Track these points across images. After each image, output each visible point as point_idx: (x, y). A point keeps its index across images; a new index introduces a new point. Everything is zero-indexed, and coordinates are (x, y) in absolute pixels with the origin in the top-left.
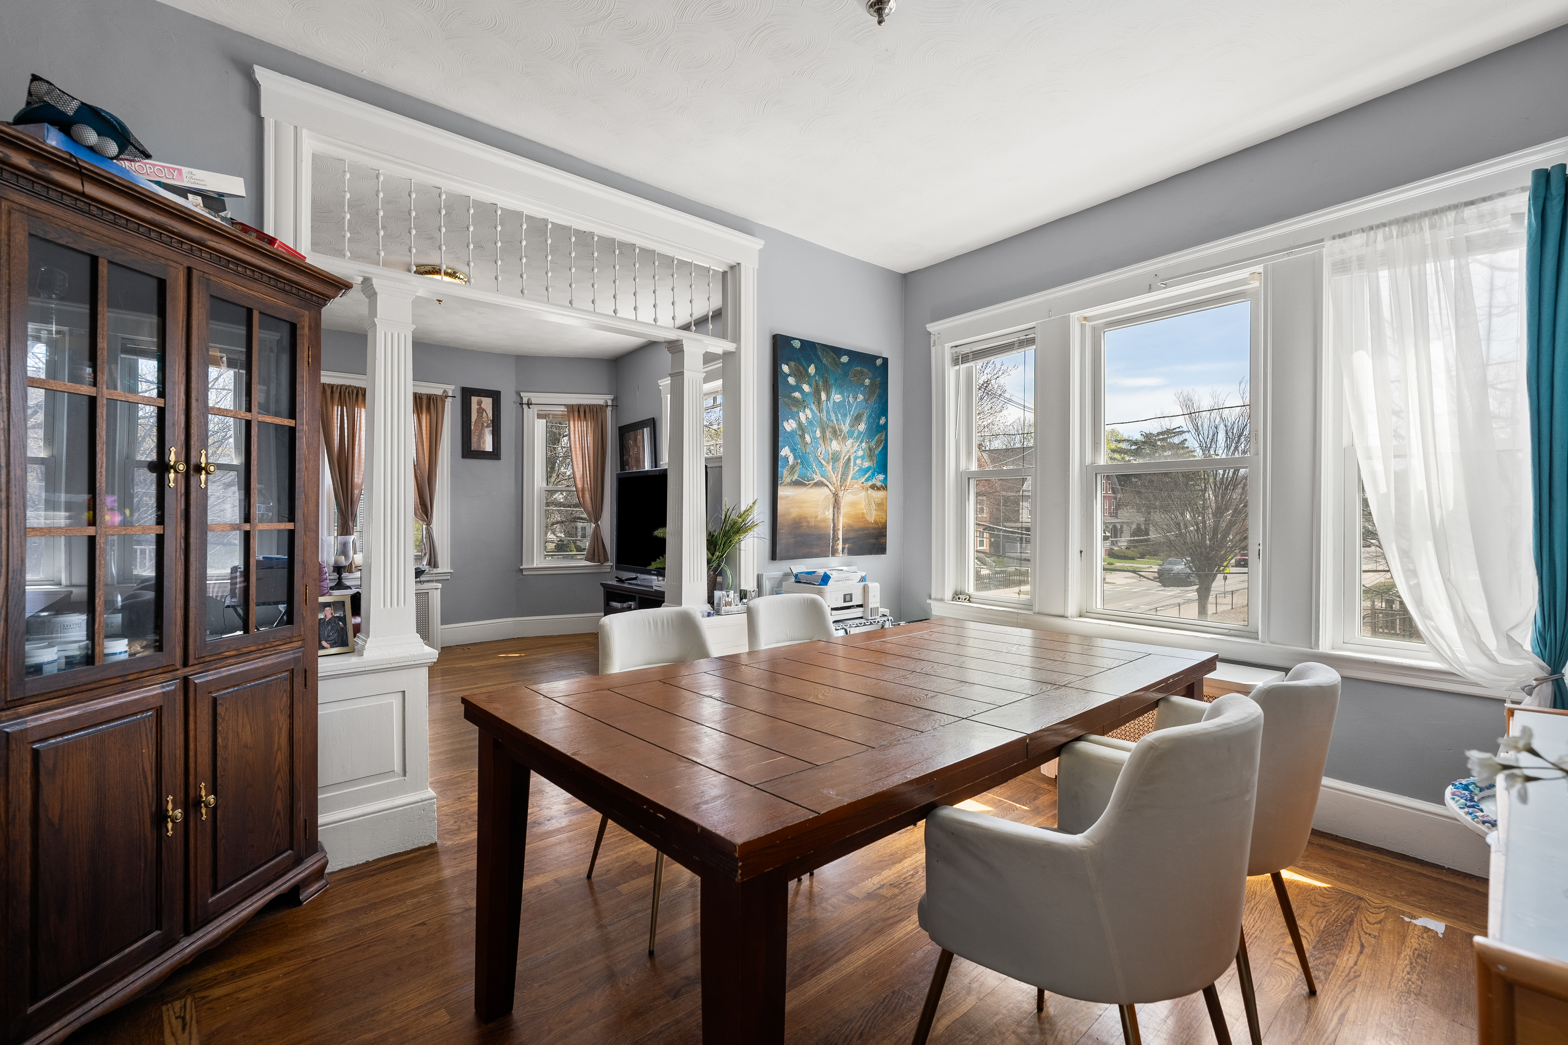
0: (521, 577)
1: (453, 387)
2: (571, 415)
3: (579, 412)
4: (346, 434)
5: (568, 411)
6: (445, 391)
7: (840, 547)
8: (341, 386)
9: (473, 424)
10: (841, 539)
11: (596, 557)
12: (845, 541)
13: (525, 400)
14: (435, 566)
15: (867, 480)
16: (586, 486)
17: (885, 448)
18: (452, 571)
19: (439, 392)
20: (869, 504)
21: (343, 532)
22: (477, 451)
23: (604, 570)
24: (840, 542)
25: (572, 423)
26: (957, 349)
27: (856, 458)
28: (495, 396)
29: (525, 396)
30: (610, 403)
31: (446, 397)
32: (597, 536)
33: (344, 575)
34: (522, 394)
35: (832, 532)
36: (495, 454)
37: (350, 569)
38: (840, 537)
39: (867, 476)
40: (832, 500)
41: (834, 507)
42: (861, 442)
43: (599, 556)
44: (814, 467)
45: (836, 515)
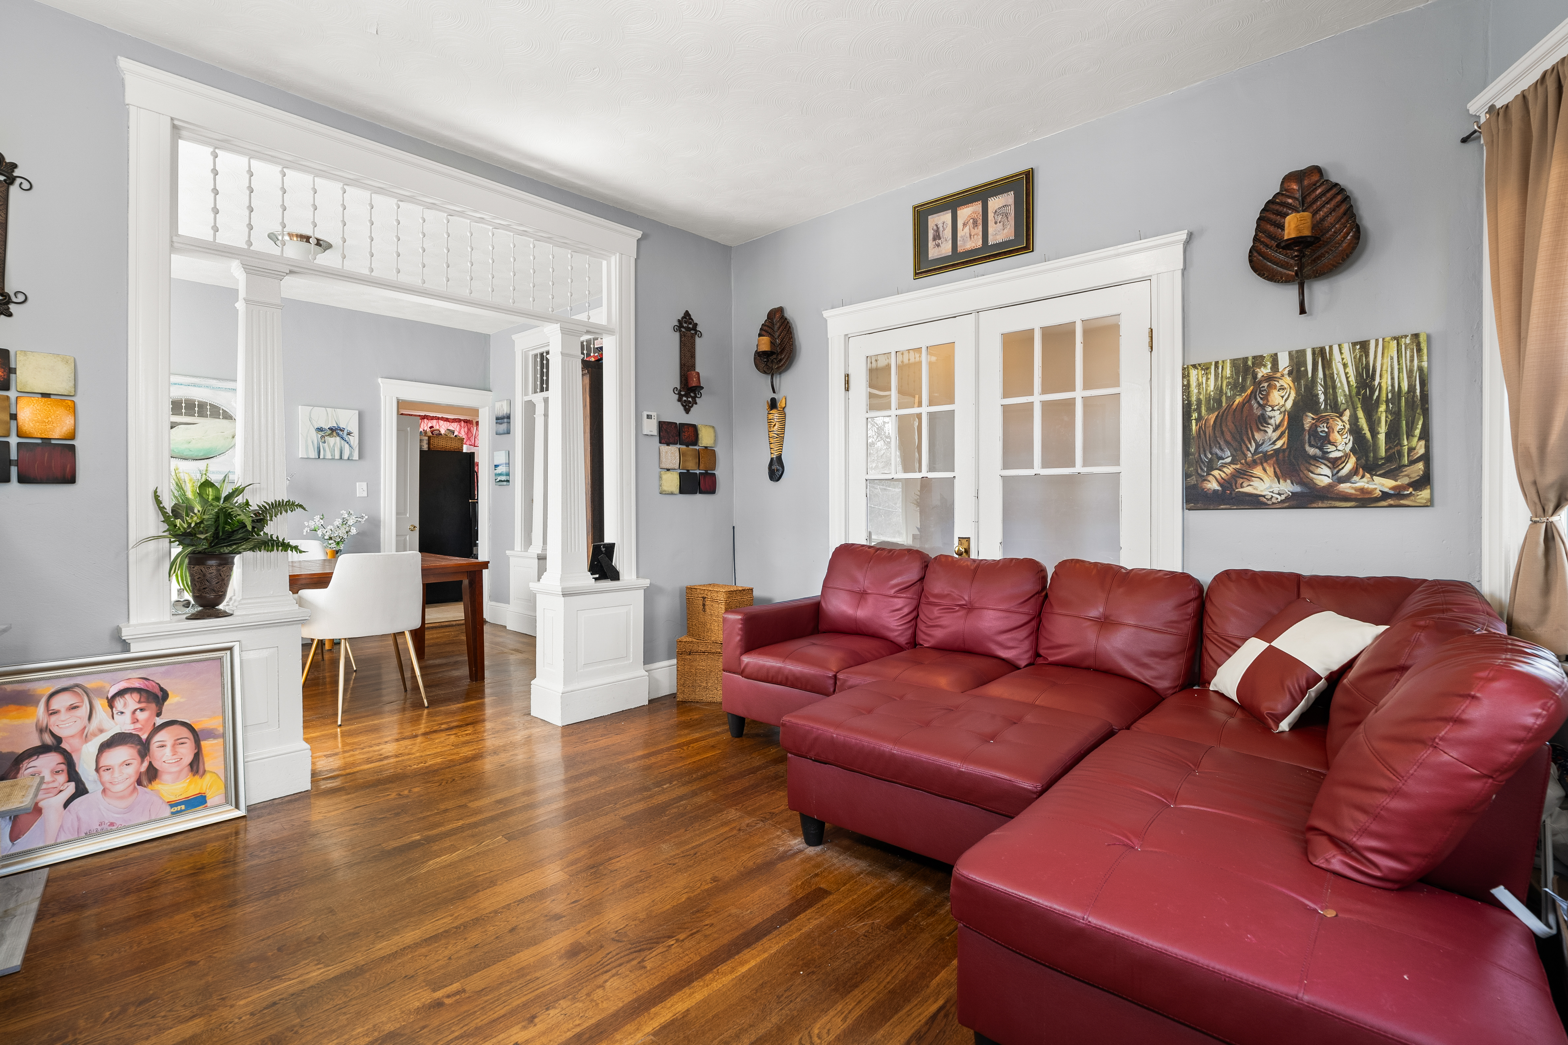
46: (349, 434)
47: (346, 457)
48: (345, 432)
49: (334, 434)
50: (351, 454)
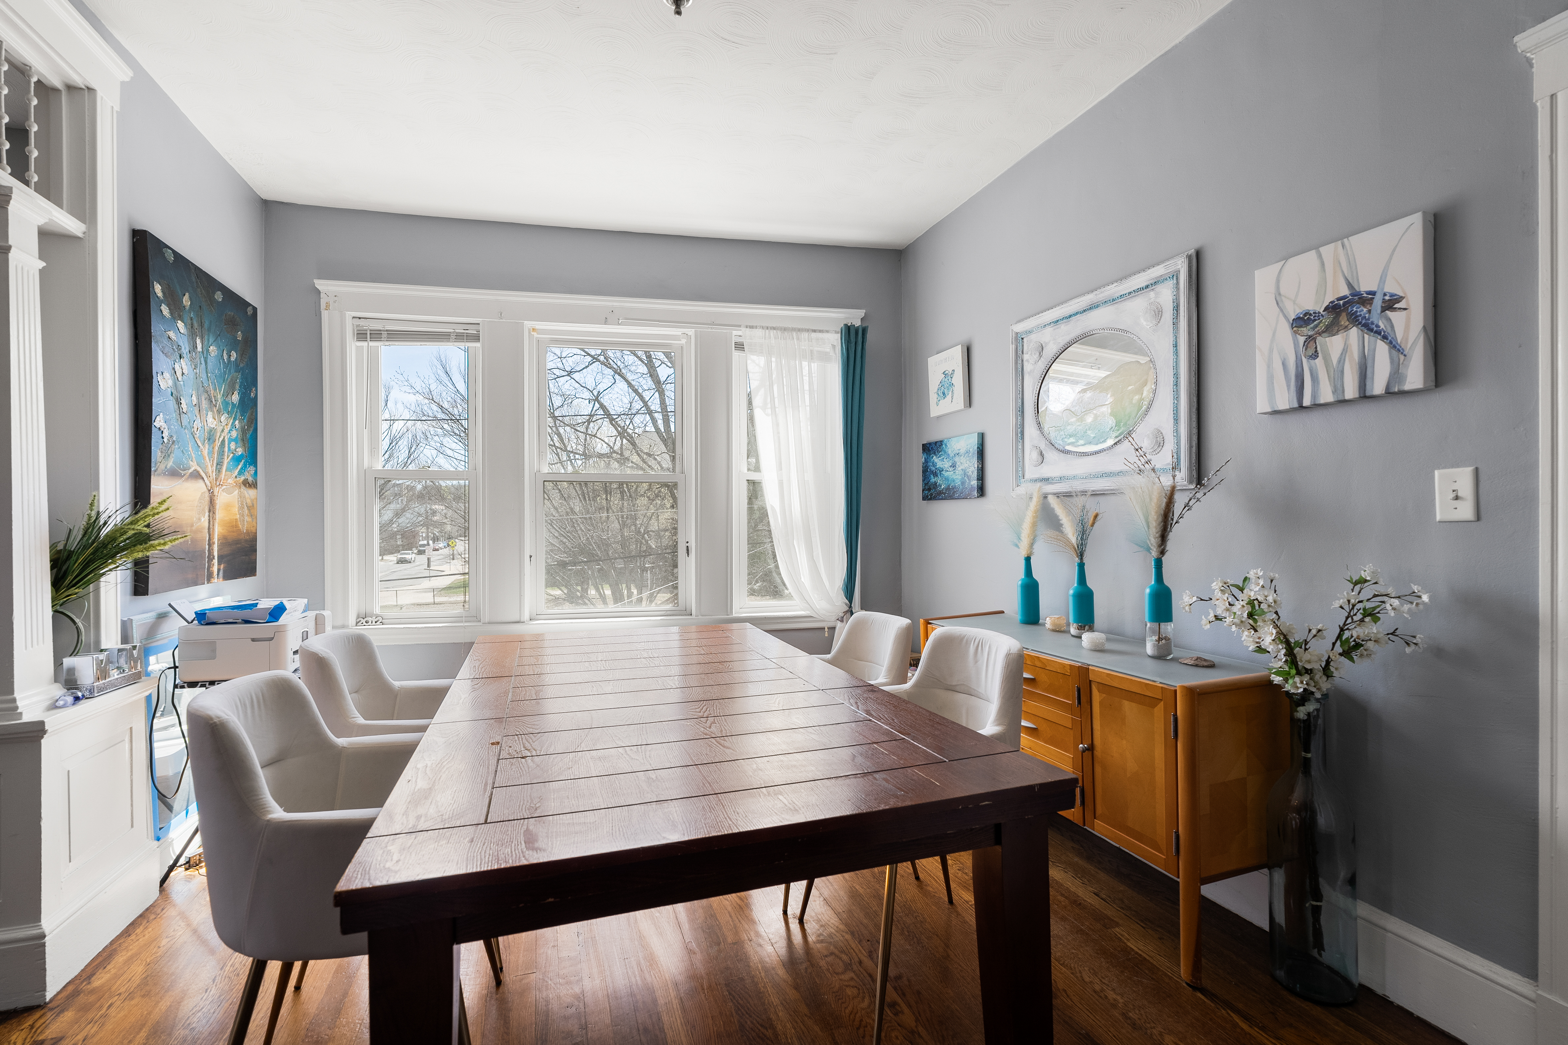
7: (215, 569)
10: (216, 557)
12: (221, 559)
15: (240, 473)
17: (256, 430)
20: (241, 508)
24: (215, 561)
26: (362, 322)
27: (230, 440)
35: (207, 547)
38: (216, 554)
39: (240, 467)
40: (207, 499)
41: (209, 511)
42: (235, 419)
44: (190, 449)
45: (211, 522)
46: (1391, 303)
47: (1378, 387)
48: (1378, 302)
49: (1344, 321)
50: (1396, 374)
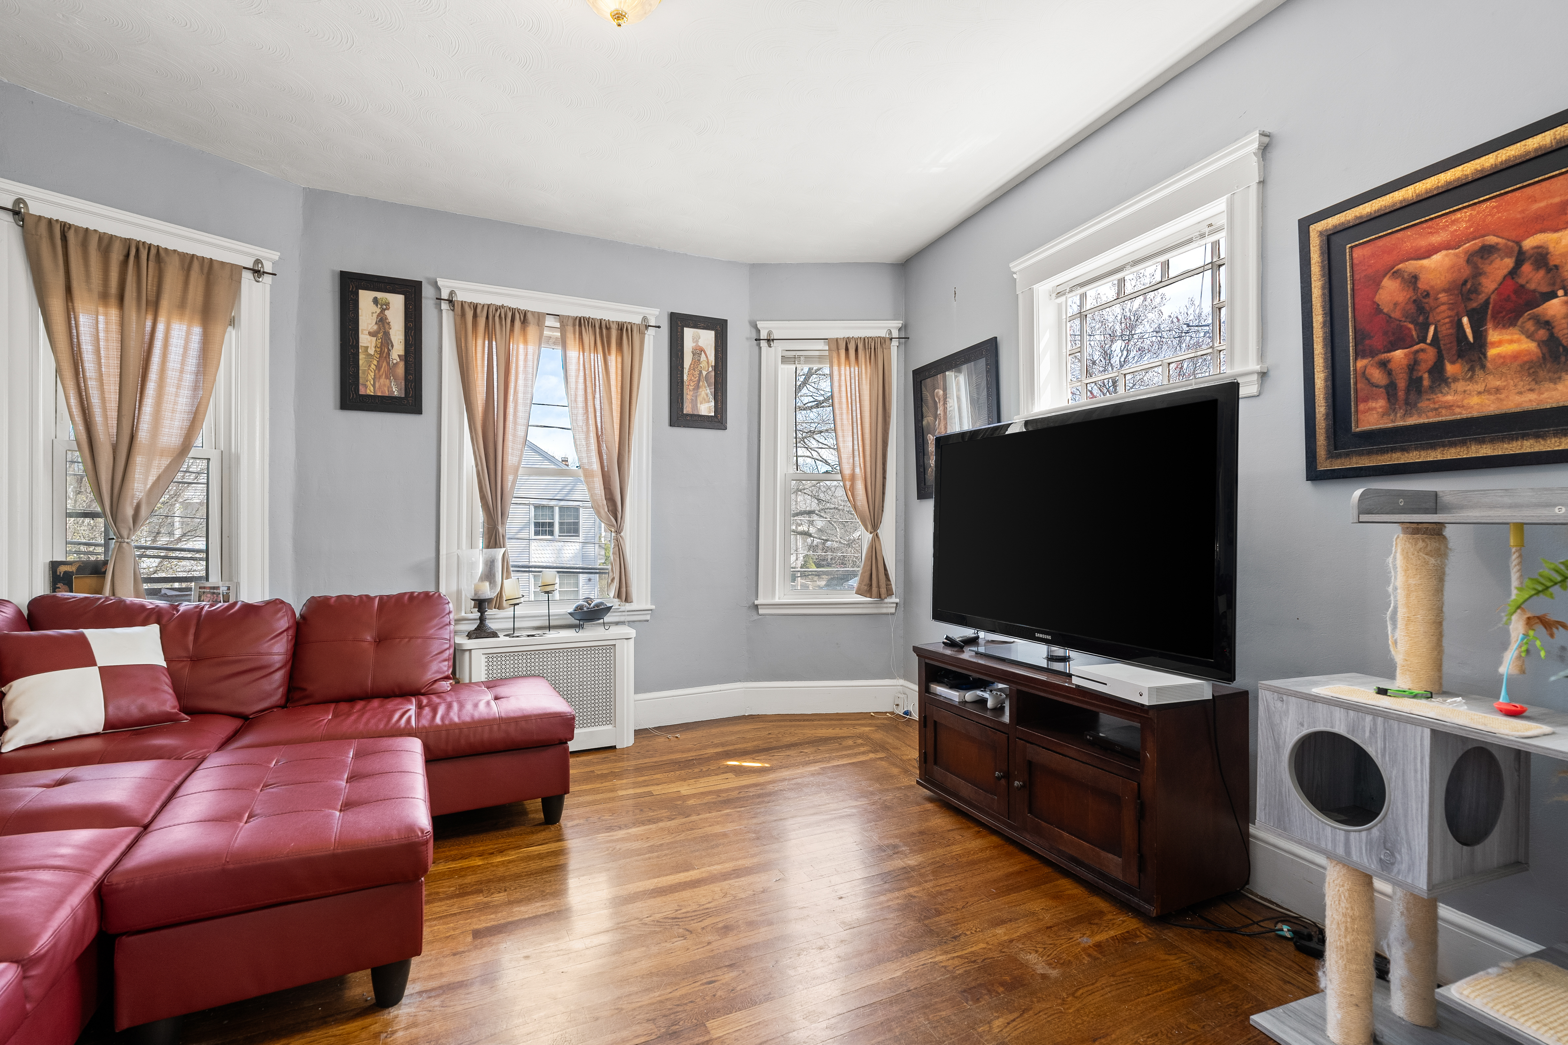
0: (756, 617)
1: (656, 311)
2: (835, 355)
3: (847, 349)
4: (495, 384)
5: (829, 350)
6: (645, 319)
8: (489, 306)
9: (686, 371)
11: (874, 589)
13: (764, 335)
14: (627, 600)
16: (857, 470)
18: (653, 607)
19: (637, 320)
21: (489, 542)
22: (692, 416)
23: (884, 611)
25: (835, 368)
28: (719, 327)
29: (765, 328)
30: (895, 334)
31: (647, 327)
32: (875, 552)
33: (489, 613)
34: (760, 325)
36: (718, 421)
37: (498, 602)
43: (879, 587)
